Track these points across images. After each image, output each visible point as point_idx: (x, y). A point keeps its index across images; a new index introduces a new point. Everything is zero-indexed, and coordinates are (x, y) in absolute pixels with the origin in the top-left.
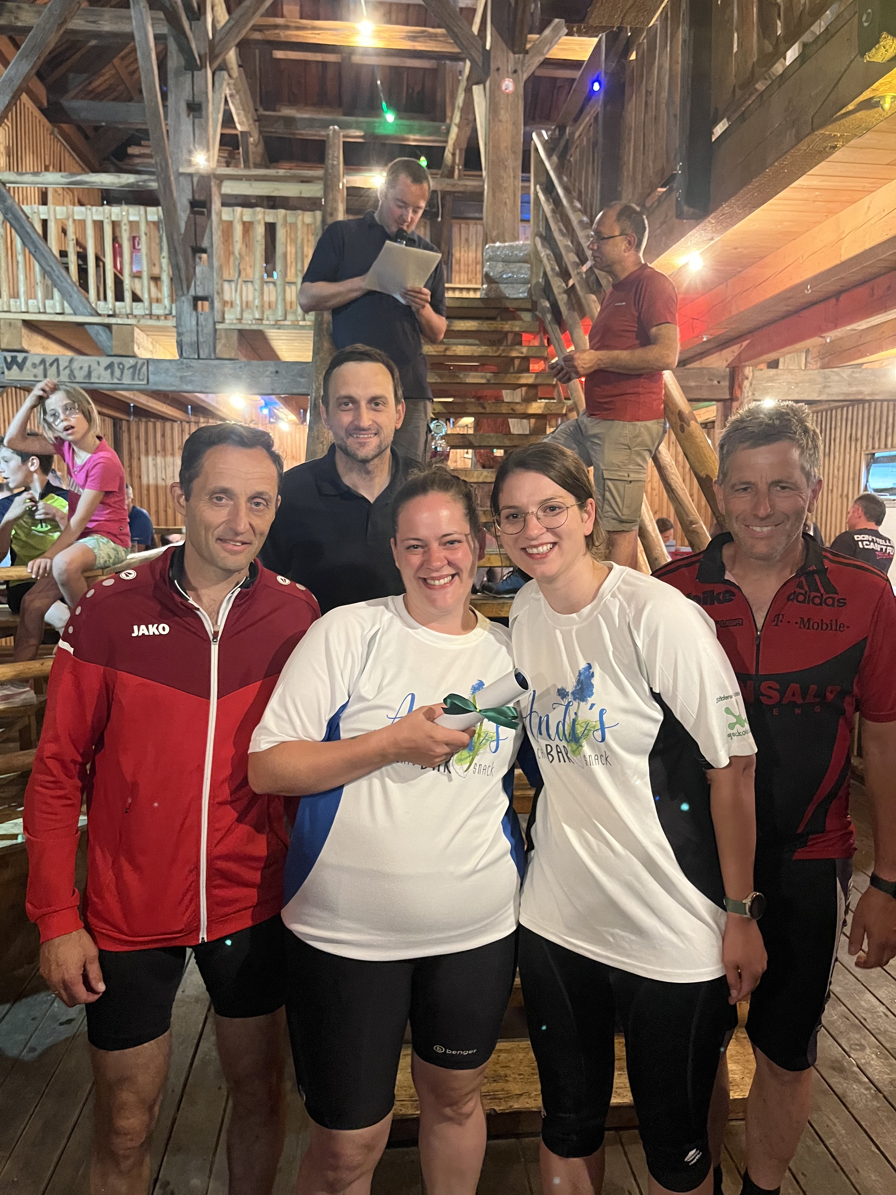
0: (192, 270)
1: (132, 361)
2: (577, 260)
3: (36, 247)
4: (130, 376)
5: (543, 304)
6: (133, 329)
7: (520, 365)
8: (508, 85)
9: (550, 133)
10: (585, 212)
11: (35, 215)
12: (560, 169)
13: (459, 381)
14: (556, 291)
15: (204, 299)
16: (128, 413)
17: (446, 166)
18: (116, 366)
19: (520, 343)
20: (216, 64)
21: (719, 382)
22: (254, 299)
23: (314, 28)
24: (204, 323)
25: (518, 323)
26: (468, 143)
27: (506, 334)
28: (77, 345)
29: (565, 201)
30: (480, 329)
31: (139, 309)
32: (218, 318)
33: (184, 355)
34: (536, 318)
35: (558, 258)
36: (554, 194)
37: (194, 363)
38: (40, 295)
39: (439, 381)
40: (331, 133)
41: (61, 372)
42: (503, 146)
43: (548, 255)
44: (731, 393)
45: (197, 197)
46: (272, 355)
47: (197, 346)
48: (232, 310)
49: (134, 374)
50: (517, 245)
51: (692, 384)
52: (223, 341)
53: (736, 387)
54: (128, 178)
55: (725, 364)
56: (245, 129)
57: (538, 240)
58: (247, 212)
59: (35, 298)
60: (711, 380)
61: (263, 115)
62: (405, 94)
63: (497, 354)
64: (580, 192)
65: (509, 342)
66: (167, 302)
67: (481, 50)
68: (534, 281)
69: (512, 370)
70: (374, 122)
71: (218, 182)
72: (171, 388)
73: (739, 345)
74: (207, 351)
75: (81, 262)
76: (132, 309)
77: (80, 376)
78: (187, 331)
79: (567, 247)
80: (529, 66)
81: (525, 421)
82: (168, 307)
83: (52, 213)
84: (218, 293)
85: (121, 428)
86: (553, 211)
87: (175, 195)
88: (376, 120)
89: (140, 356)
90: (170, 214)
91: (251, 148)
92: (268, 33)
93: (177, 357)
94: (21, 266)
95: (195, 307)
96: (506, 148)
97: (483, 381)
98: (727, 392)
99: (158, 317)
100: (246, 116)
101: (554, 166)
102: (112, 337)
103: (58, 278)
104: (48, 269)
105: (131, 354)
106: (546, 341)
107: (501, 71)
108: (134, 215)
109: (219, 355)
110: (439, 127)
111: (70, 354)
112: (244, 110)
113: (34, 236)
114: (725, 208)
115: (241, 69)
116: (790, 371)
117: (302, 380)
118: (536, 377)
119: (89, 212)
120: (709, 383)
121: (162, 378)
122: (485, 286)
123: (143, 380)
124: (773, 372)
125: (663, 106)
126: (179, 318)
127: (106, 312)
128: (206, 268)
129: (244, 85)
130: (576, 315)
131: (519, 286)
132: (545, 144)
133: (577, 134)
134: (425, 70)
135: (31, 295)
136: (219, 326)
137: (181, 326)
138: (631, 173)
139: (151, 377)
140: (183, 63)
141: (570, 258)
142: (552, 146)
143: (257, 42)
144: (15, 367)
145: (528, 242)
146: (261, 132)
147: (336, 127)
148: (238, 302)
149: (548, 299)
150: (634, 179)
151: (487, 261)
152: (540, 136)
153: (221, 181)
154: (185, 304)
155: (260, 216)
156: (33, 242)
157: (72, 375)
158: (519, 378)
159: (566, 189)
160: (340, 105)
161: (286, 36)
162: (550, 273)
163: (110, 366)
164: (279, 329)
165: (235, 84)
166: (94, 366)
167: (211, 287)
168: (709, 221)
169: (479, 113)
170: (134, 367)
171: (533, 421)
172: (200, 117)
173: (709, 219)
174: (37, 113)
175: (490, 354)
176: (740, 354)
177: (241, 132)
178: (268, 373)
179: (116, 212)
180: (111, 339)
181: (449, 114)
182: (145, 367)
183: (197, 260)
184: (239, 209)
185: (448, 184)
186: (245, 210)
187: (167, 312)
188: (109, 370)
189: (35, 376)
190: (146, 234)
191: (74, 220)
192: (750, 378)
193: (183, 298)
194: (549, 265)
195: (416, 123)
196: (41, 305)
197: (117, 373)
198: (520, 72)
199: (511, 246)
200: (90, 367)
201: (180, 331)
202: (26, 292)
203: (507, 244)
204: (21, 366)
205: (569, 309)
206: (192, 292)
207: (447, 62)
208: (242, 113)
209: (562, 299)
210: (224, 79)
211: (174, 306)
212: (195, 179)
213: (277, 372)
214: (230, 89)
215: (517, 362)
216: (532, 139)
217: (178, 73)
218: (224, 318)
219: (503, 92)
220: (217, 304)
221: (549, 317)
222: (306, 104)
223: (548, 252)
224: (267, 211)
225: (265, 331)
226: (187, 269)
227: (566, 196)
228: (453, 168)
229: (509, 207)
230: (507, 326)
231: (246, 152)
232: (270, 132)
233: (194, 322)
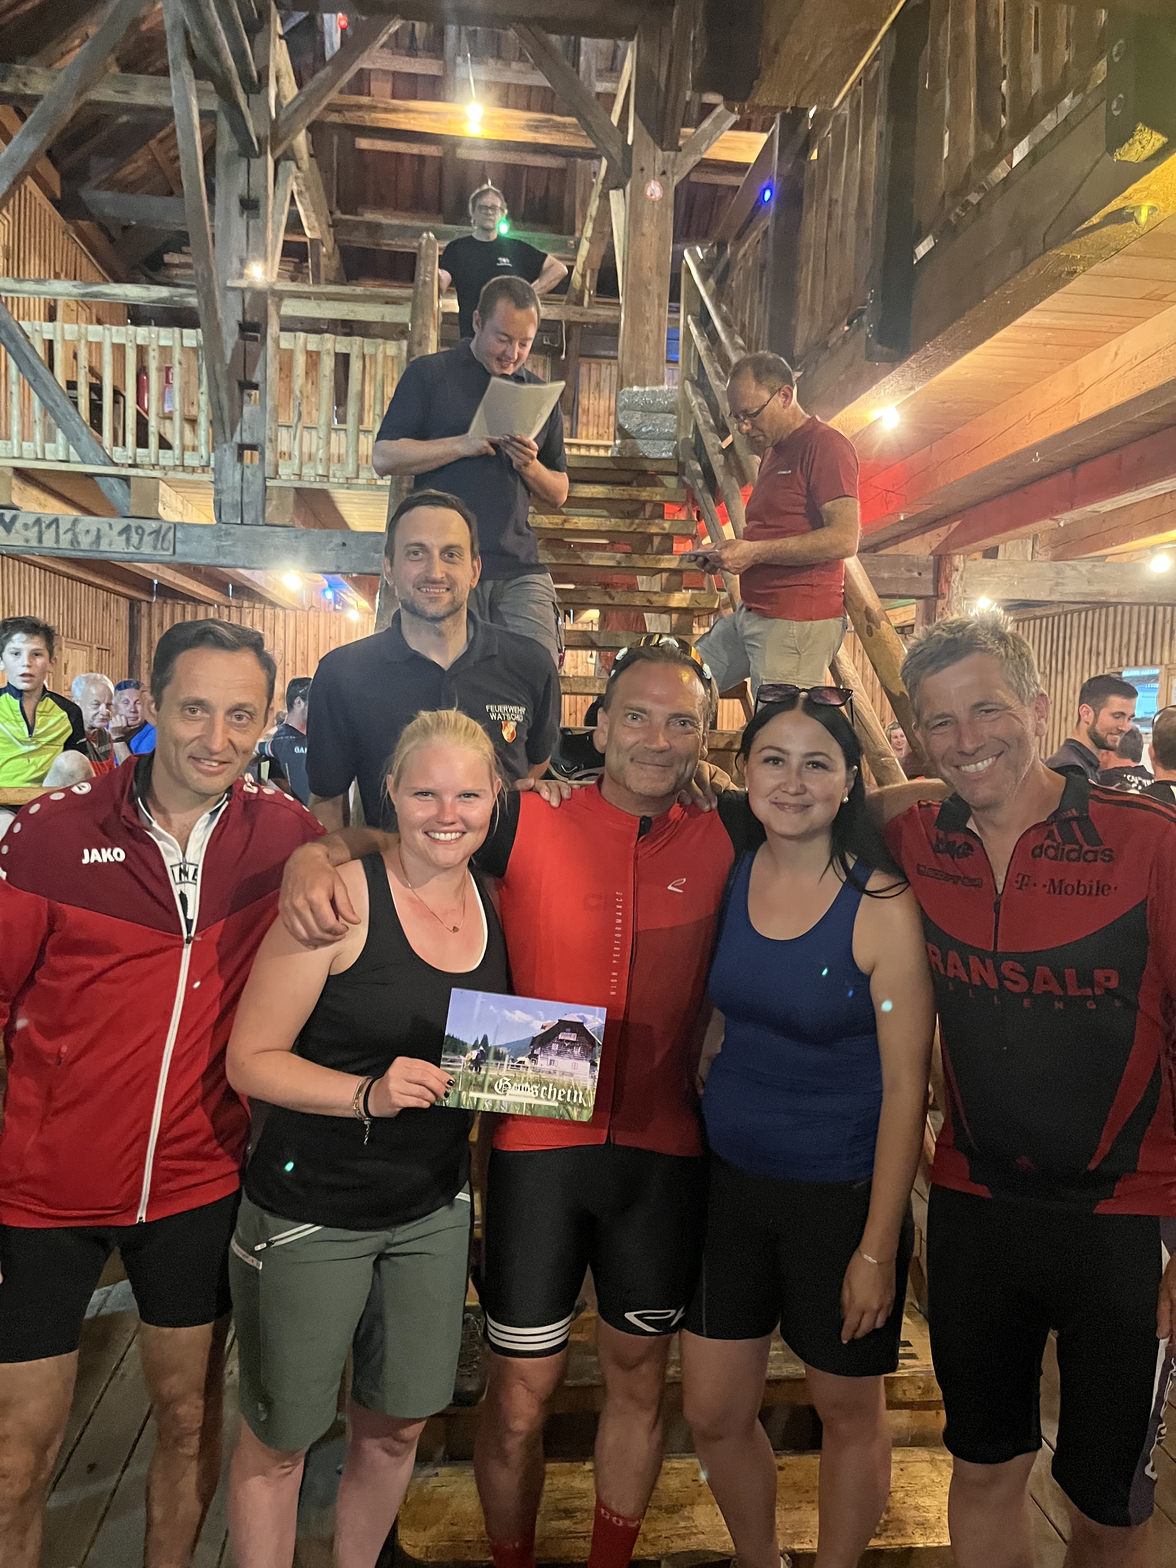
1: (154, 525)
3: (35, 375)
4: (151, 544)
5: (693, 468)
6: (158, 484)
7: (660, 544)
8: (654, 189)
9: (705, 250)
11: (36, 334)
12: (718, 296)
13: (579, 562)
14: (710, 449)
15: (253, 447)
16: (151, 594)
17: (574, 290)
18: (133, 530)
19: (662, 517)
20: (279, 152)
21: (920, 574)
22: (318, 450)
23: (408, 111)
24: (251, 478)
25: (659, 490)
26: (602, 263)
27: (644, 503)
28: (84, 503)
29: (723, 336)
30: (611, 496)
31: (167, 458)
32: (269, 471)
33: (224, 518)
34: (684, 485)
35: (714, 409)
36: (710, 327)
37: (237, 530)
38: (38, 437)
39: (554, 561)
40: (424, 242)
41: (62, 537)
42: (646, 264)
43: (700, 404)
44: (936, 589)
45: (248, 318)
46: (341, 523)
47: (241, 507)
48: (289, 462)
49: (157, 539)
50: (661, 391)
51: (886, 575)
52: (274, 503)
53: (943, 581)
54: (160, 292)
55: (929, 551)
56: (317, 235)
57: (688, 385)
58: (313, 338)
59: (31, 439)
60: (910, 571)
61: (341, 220)
62: (524, 200)
63: (631, 529)
64: (743, 325)
65: (647, 514)
66: (203, 450)
67: (621, 145)
68: (682, 437)
69: (649, 551)
71: (277, 299)
72: (203, 562)
73: (947, 527)
74: (253, 513)
75: (94, 397)
76: (158, 458)
77: (85, 542)
78: (228, 488)
80: (681, 167)
81: (665, 617)
82: (205, 456)
83: (59, 332)
84: (271, 440)
85: (139, 611)
86: (708, 349)
87: (220, 315)
89: (166, 519)
90: (213, 337)
91: (323, 261)
92: (348, 114)
93: (215, 522)
94: (15, 398)
95: (240, 457)
96: (650, 268)
97: (612, 563)
98: (931, 587)
99: (192, 470)
100: (318, 220)
101: (711, 292)
102: (129, 495)
103: (64, 415)
104: (50, 403)
105: (153, 515)
106: (695, 515)
107: (645, 172)
108: (166, 338)
109: (268, 521)
110: (566, 242)
111: (75, 513)
112: (316, 211)
113: (33, 361)
114: (930, 348)
115: (314, 160)
116: (1013, 563)
118: (681, 560)
119: (107, 332)
120: (908, 575)
121: (192, 548)
122: (618, 442)
123: (168, 549)
124: (990, 562)
125: (851, 220)
126: (218, 471)
127: (123, 461)
128: (258, 408)
129: (317, 180)
130: (734, 481)
131: (662, 443)
132: (699, 265)
133: (741, 254)
134: (549, 170)
135: (26, 436)
136: (269, 483)
137: (221, 481)
138: (809, 303)
139: (179, 547)
140: (236, 147)
142: (708, 267)
143: (334, 125)
145: (676, 387)
146: (335, 240)
147: (431, 235)
148: (296, 453)
149: (699, 461)
150: (812, 312)
151: (622, 410)
152: (693, 254)
153: (281, 299)
154: (228, 453)
155: (329, 345)
156: (33, 369)
157: (74, 541)
158: (659, 560)
159: (725, 321)
160: (440, 211)
161: (372, 120)
162: (702, 428)
163: (126, 530)
164: (348, 488)
165: (305, 179)
166: (105, 528)
167: (261, 433)
168: (908, 366)
169: (617, 224)
170: (157, 532)
171: (675, 616)
172: (257, 216)
173: (908, 362)
174: (48, 206)
175: (622, 529)
176: (946, 539)
177: (312, 240)
178: (332, 545)
179: (142, 334)
181: (578, 225)
182: (171, 534)
183: (246, 398)
184: (302, 335)
185: (575, 313)
186: (310, 336)
187: (204, 463)
188: (124, 536)
189: (27, 541)
190: (180, 363)
191: (87, 342)
192: (961, 570)
193: (225, 446)
194: (703, 418)
195: (537, 236)
196: (39, 449)
197: (135, 538)
198: (669, 174)
199: (653, 392)
201: (220, 487)
202: (20, 432)
203: (647, 389)
204: (8, 528)
205: (725, 475)
206: (237, 438)
207: (579, 160)
208: (313, 215)
209: (717, 461)
210: (289, 171)
211: (212, 455)
212: (248, 296)
213: (344, 544)
214: (298, 184)
215: (657, 541)
216: (683, 258)
217: (228, 162)
218: (277, 472)
219: (647, 198)
220: (268, 454)
221: (700, 483)
222: (396, 208)
223: (701, 400)
224: (339, 338)
225: (331, 490)
226: (231, 409)
227: (725, 330)
228: (582, 292)
229: (652, 344)
230: (645, 494)
231: (317, 265)
232: (349, 241)
233: (238, 477)
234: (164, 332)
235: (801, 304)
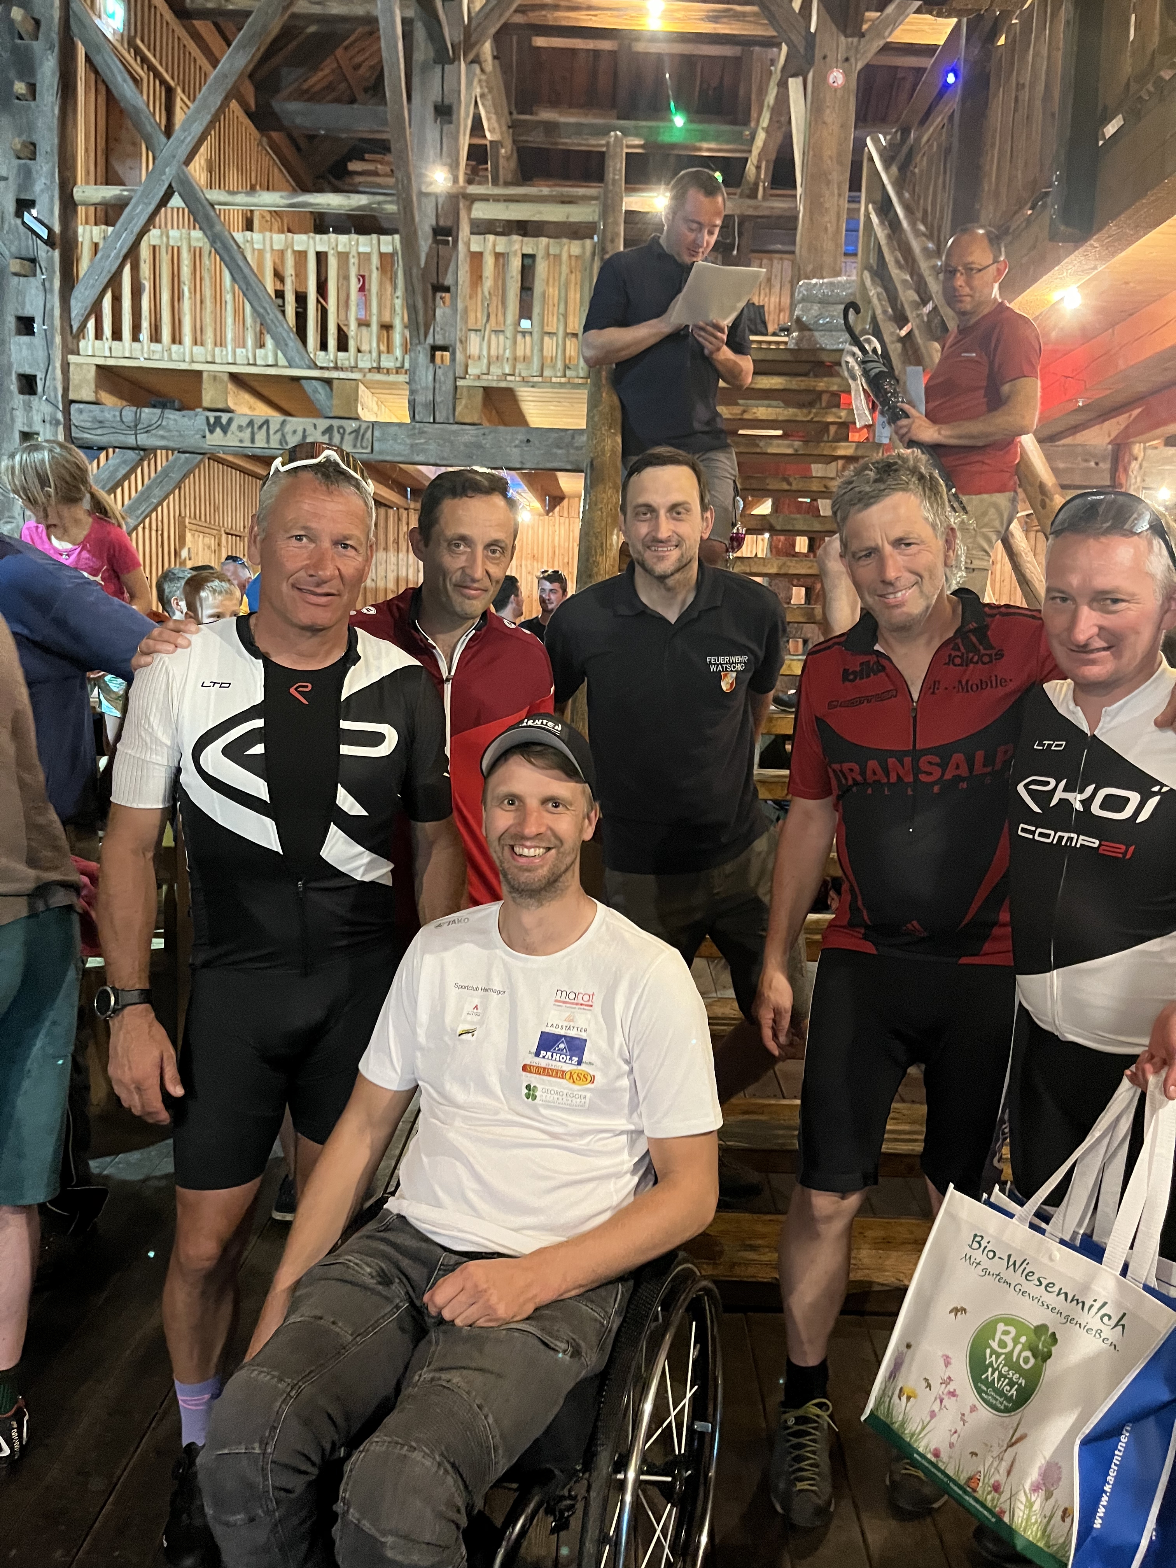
0: (431, 312)
1: (354, 425)
2: (917, 298)
3: (248, 284)
4: (351, 443)
6: (357, 386)
7: (836, 432)
8: (836, 77)
9: (888, 137)
10: (930, 237)
11: (248, 245)
12: (900, 184)
13: (758, 450)
14: (887, 339)
15: (444, 348)
17: (748, 183)
18: (335, 430)
19: (838, 406)
20: (471, 57)
21: (1097, 464)
22: (505, 350)
24: (442, 379)
25: (836, 380)
26: (778, 152)
27: (820, 394)
28: (286, 406)
29: (905, 224)
30: (788, 387)
31: (365, 361)
32: (459, 372)
33: (417, 417)
35: (892, 298)
36: (891, 214)
37: (429, 428)
38: (250, 342)
40: (612, 141)
41: (272, 437)
42: (827, 153)
43: (878, 294)
44: (1114, 479)
45: (441, 223)
46: (522, 421)
47: (433, 407)
48: (478, 362)
49: (356, 438)
50: (840, 282)
51: (1064, 465)
52: (464, 402)
53: (1121, 469)
54: (360, 200)
55: (1108, 440)
56: (496, 137)
57: (866, 274)
58: (501, 240)
59: (244, 346)
60: (1086, 461)
61: (518, 120)
62: (697, 89)
63: (808, 419)
64: (925, 212)
65: (824, 404)
66: (398, 352)
67: (803, 33)
69: (825, 438)
70: (658, 127)
71: (468, 203)
73: (1127, 415)
74: (444, 414)
75: (299, 305)
76: (357, 361)
78: (423, 389)
79: (904, 281)
80: (865, 52)
82: (400, 359)
83: (268, 243)
84: (461, 341)
86: (889, 237)
87: (417, 219)
88: (661, 124)
89: (364, 419)
90: (408, 244)
91: (502, 162)
92: (531, 14)
93: (409, 421)
94: (230, 307)
95: (433, 359)
96: (831, 158)
97: (790, 451)
98: (1107, 476)
99: (388, 371)
100: (498, 121)
101: (893, 178)
102: (331, 397)
103: (273, 322)
104: (262, 311)
105: (354, 416)
107: (828, 60)
108: (364, 245)
109: (459, 418)
110: (741, 133)
111: (281, 415)
112: (496, 113)
113: (246, 270)
114: (1112, 228)
115: (497, 62)
117: (559, 452)
118: (857, 448)
119: (311, 241)
120: (1085, 464)
121: (388, 445)
122: (795, 334)
123: (366, 448)
124: (1171, 451)
125: (1038, 103)
126: (412, 373)
127: (325, 365)
128: (448, 311)
129: (498, 81)
130: (912, 367)
131: (838, 334)
132: (882, 152)
133: (925, 139)
134: (725, 58)
135: (239, 343)
136: (460, 383)
137: (414, 382)
138: (993, 187)
139: (376, 445)
140: (432, 54)
141: (908, 296)
142: (891, 154)
143: (518, 26)
144: (218, 430)
145: (854, 278)
146: (514, 142)
147: (618, 133)
148: (485, 354)
150: (997, 194)
151: (799, 303)
152: (876, 141)
153: (472, 203)
154: (421, 355)
155: (517, 246)
156: (245, 277)
157: (283, 440)
158: (835, 448)
159: (907, 208)
160: (613, 105)
161: (556, 19)
162: (880, 317)
163: (329, 430)
164: (532, 387)
165: (487, 82)
166: (310, 429)
167: (452, 335)
168: (1092, 245)
169: (796, 112)
170: (356, 431)
172: (450, 122)
173: (1092, 242)
174: (243, 118)
175: (799, 419)
176: (1127, 427)
177: (491, 142)
178: (516, 442)
179: (344, 242)
180: (330, 397)
181: (754, 114)
182: (370, 432)
183: (438, 300)
184: (491, 238)
185: (749, 207)
186: (499, 238)
187: (398, 365)
188: (327, 436)
189: (241, 441)
190: (376, 269)
191: (294, 252)
192: (1140, 459)
193: (419, 348)
194: (880, 307)
195: (711, 128)
196: (250, 356)
197: (336, 438)
198: (852, 60)
199: (831, 284)
200: (305, 430)
201: (414, 387)
202: (234, 340)
203: (826, 280)
204: (225, 430)
205: (904, 362)
206: (430, 340)
207: (757, 49)
208: (494, 117)
210: (475, 74)
211: (407, 357)
212: (440, 201)
213: (528, 441)
214: (481, 87)
215: (833, 429)
216: (865, 144)
217: (425, 68)
218: (467, 373)
219: (829, 86)
220: (459, 356)
222: (571, 106)
223: (880, 290)
224: (526, 239)
225: (517, 389)
226: (426, 312)
227: (906, 217)
228: (756, 185)
229: (830, 235)
230: (821, 384)
231: (496, 168)
232: (527, 141)
233: (431, 378)
234: (362, 239)
235: (986, 188)
